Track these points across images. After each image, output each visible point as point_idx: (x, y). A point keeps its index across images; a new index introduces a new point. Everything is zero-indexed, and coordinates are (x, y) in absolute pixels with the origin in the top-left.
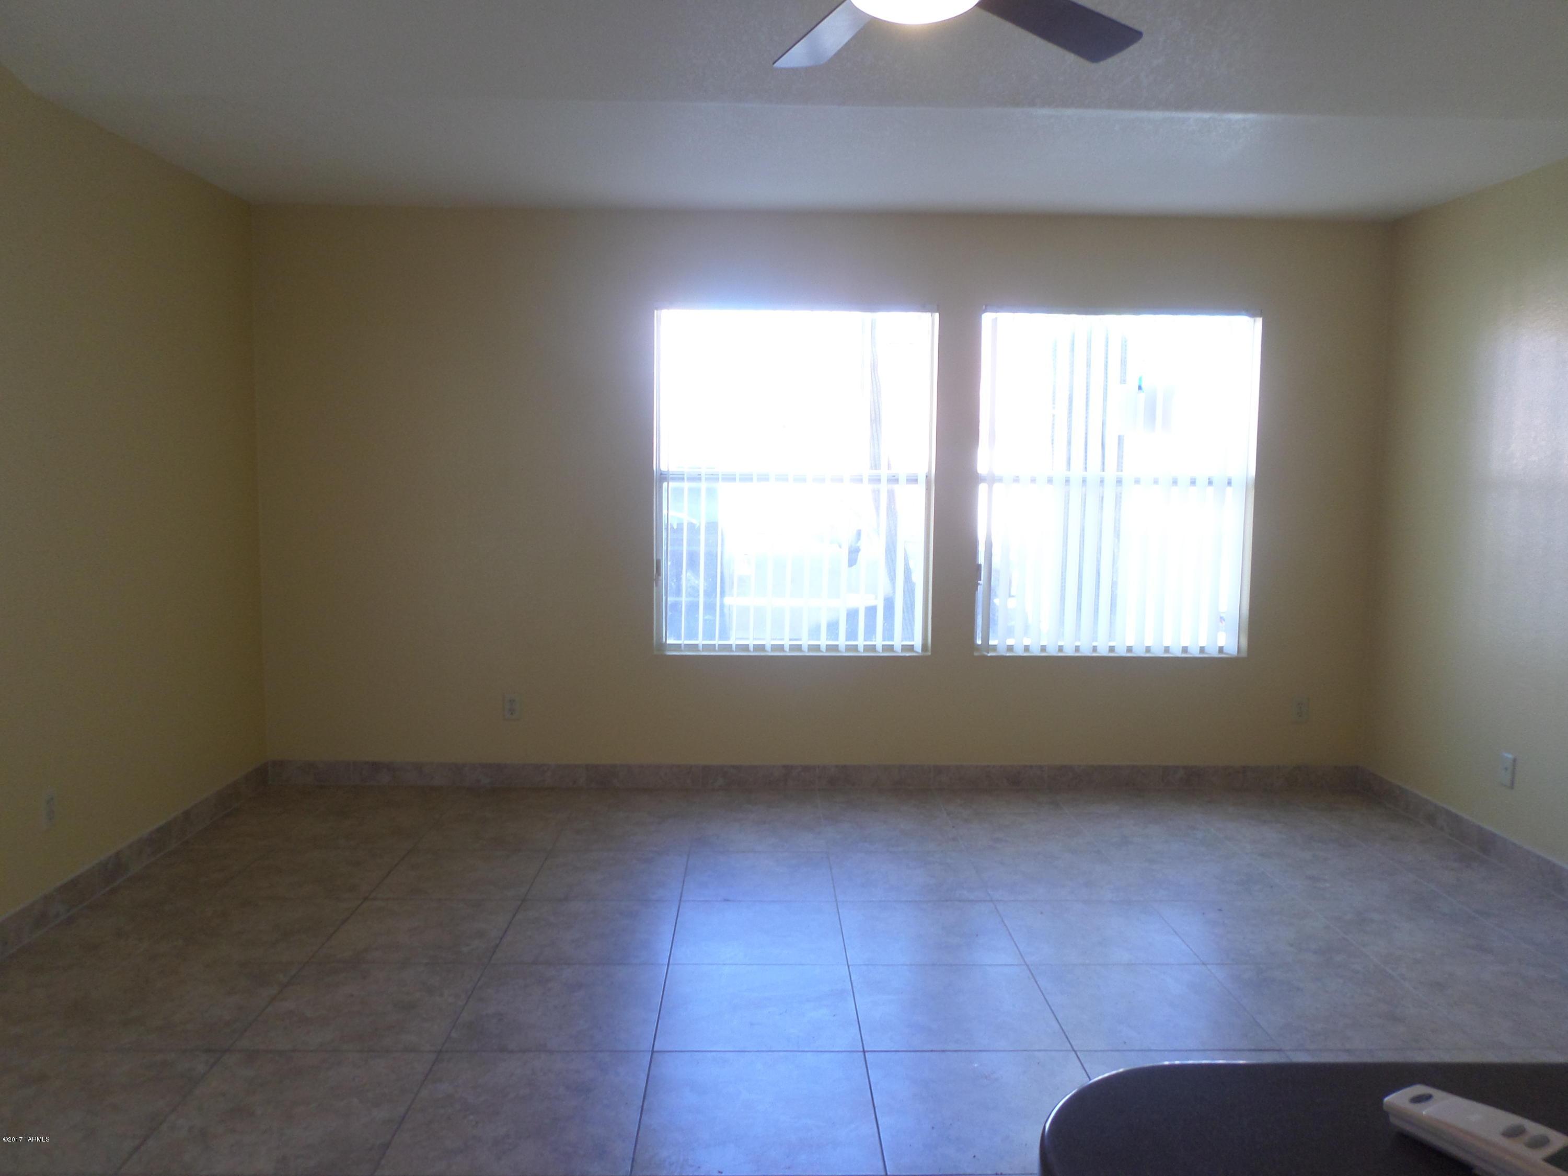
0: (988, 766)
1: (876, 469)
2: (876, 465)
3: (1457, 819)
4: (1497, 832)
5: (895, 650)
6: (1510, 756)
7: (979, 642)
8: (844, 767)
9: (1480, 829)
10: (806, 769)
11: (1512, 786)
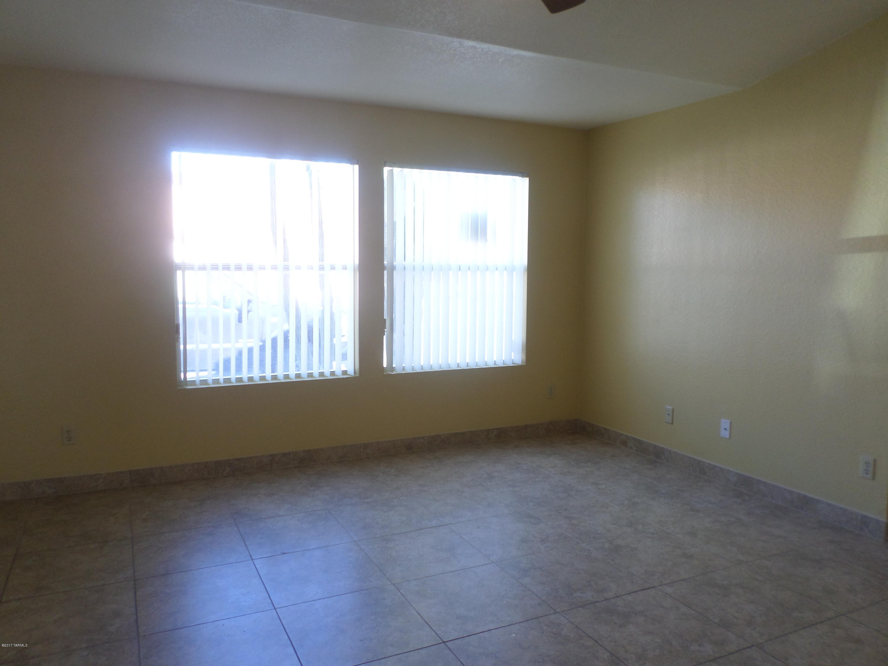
0: (394, 441)
1: (322, 262)
2: (322, 259)
3: (640, 442)
4: (665, 447)
5: (325, 375)
6: (671, 408)
7: (385, 365)
8: (309, 451)
9: (655, 446)
10: (284, 455)
11: (672, 424)
